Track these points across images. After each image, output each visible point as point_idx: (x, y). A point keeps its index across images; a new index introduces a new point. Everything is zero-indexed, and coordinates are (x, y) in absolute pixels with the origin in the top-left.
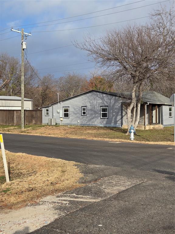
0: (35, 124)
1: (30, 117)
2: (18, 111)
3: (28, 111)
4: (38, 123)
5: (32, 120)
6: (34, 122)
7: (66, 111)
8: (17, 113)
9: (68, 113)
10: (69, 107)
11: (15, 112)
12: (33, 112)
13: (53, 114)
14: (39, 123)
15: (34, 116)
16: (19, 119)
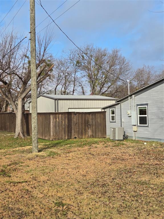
0: (93, 136)
1: (82, 124)
2: (57, 115)
3: (77, 115)
4: (98, 135)
5: (85, 130)
6: (90, 133)
7: (143, 112)
8: (56, 119)
9: (146, 116)
10: (147, 104)
11: (51, 117)
12: (88, 115)
13: (121, 119)
14: (100, 135)
15: (90, 123)
16: (59, 128)
